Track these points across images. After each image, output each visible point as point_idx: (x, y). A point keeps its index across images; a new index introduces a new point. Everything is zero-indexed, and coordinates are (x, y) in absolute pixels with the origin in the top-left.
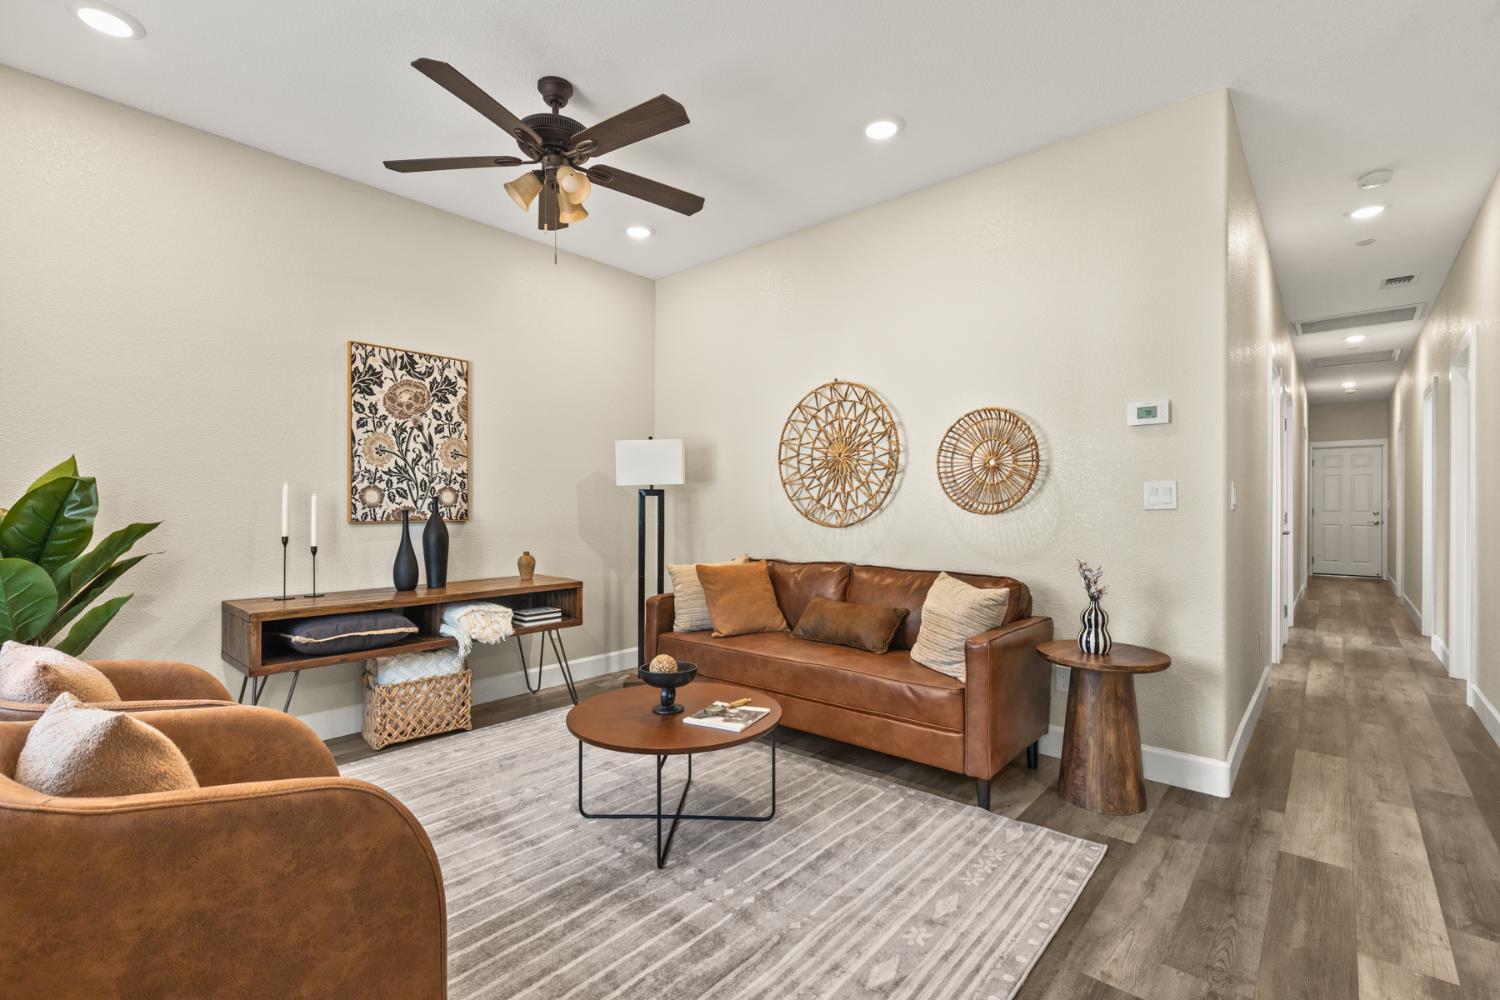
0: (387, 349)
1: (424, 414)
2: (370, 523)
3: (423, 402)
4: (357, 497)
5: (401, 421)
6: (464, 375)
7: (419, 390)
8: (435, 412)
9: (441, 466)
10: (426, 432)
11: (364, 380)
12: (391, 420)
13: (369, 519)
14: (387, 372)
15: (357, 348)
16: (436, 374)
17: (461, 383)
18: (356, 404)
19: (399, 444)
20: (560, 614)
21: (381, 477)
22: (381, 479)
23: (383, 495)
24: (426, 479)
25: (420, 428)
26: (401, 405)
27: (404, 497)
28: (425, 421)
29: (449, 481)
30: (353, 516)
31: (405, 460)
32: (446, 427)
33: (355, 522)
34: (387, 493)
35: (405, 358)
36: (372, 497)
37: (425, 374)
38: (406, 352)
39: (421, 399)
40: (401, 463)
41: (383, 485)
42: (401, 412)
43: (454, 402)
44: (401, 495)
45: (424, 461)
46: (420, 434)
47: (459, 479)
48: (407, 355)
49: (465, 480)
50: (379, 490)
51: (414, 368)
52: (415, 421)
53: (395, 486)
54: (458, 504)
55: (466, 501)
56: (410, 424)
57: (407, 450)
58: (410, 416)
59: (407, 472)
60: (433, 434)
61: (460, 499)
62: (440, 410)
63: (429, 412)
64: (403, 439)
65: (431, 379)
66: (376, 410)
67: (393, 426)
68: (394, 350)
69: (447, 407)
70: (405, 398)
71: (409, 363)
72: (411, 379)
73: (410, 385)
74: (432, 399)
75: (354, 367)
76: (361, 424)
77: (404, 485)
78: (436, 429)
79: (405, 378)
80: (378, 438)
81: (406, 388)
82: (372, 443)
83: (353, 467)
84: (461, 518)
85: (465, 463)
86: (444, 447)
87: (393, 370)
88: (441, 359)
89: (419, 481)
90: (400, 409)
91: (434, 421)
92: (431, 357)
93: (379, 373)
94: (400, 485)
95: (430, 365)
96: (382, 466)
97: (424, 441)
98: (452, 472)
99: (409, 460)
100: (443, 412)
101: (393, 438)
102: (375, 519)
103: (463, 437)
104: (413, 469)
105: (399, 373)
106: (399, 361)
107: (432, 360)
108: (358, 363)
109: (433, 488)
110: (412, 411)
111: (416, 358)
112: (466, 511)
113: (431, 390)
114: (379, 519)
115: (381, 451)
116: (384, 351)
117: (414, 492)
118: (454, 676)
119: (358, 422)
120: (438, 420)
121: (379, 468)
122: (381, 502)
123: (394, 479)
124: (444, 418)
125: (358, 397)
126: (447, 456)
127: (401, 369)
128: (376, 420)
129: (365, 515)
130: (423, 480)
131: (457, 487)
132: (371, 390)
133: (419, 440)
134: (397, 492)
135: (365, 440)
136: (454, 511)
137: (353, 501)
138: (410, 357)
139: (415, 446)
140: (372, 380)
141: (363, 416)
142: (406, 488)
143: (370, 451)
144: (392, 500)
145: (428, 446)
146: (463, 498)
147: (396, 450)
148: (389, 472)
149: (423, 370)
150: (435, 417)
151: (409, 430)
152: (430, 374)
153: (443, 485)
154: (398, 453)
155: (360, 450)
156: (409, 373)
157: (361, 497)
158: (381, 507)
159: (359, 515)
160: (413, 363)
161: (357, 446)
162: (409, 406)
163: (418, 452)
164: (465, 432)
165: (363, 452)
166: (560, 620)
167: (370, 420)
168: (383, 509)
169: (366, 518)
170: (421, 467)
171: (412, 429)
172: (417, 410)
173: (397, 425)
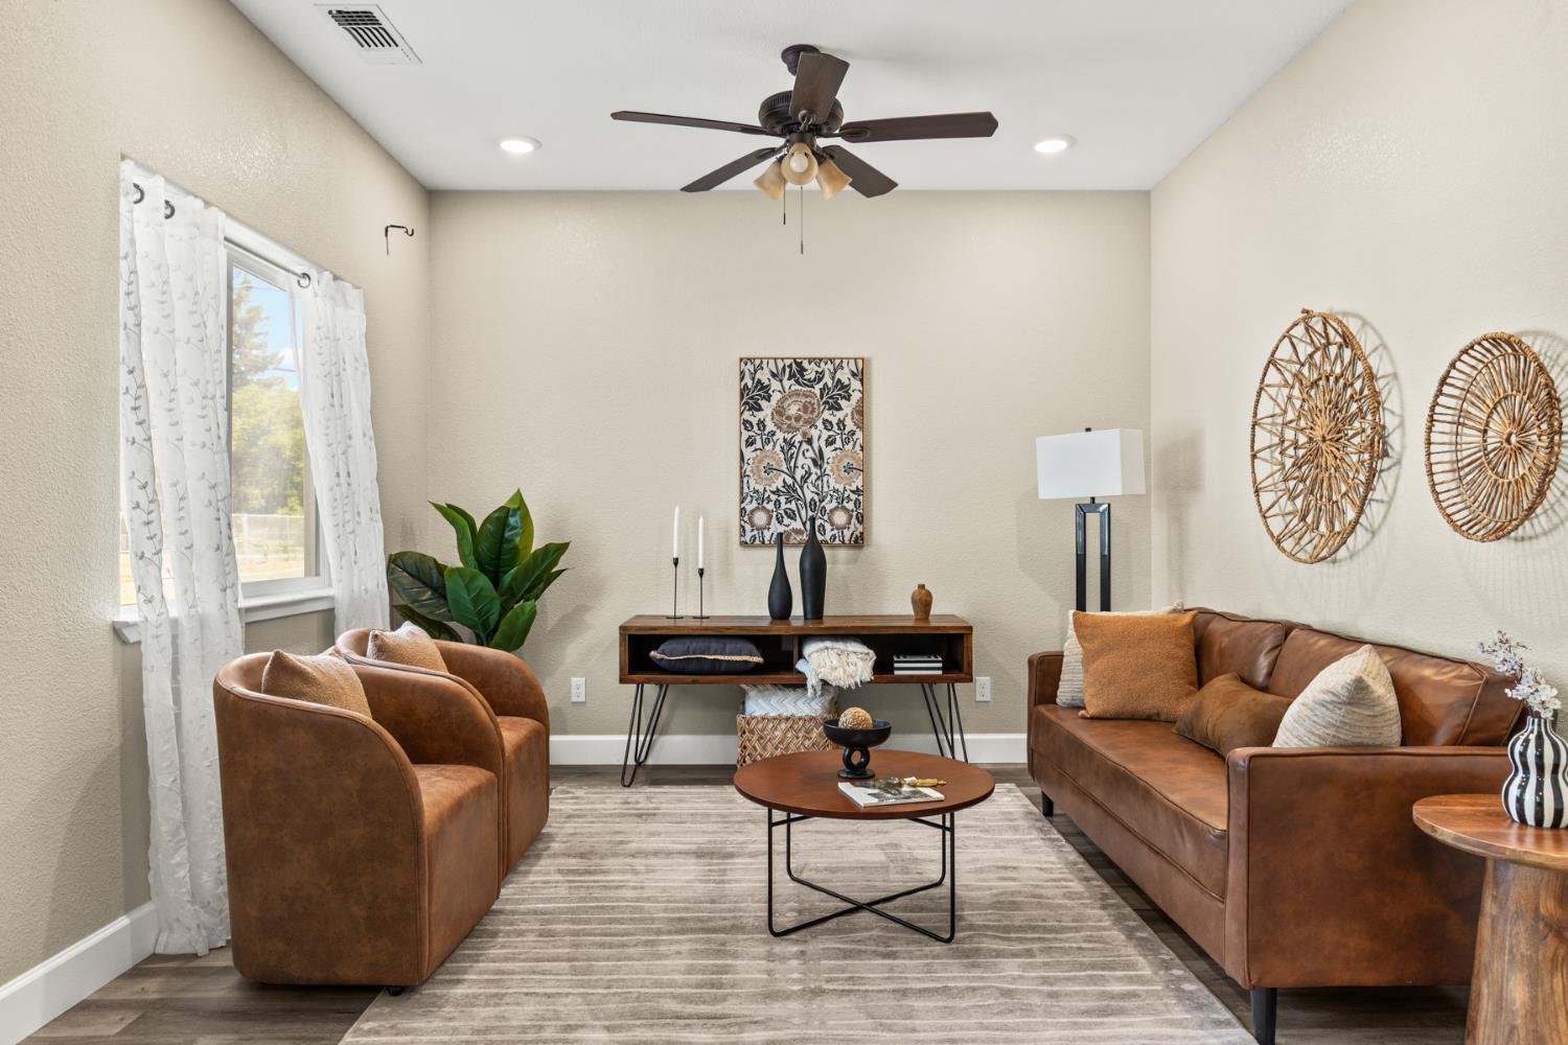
0: (775, 359)
1: (814, 426)
2: (758, 546)
3: (813, 412)
4: (746, 518)
5: (790, 435)
6: (860, 375)
7: (808, 400)
8: (825, 422)
9: (833, 482)
10: (815, 445)
11: (752, 396)
12: (780, 435)
13: (757, 542)
14: (775, 385)
15: (746, 364)
16: (827, 379)
17: (856, 384)
18: (746, 422)
19: (788, 461)
20: (940, 665)
21: (769, 497)
22: (769, 500)
23: (771, 517)
24: (816, 498)
25: (810, 442)
26: (789, 418)
27: (792, 519)
28: (814, 433)
29: (841, 500)
30: (743, 539)
31: (793, 478)
32: (838, 437)
33: (744, 544)
34: (775, 514)
35: (794, 365)
36: (760, 518)
37: (814, 381)
38: (795, 360)
39: (810, 409)
40: (789, 481)
41: (770, 506)
42: (789, 426)
43: (847, 407)
44: (789, 517)
45: (814, 477)
46: (809, 447)
47: (853, 497)
48: (796, 363)
49: (861, 498)
50: (767, 511)
51: (803, 376)
52: (804, 434)
53: (783, 506)
54: (852, 526)
55: (861, 522)
56: (799, 438)
57: (795, 467)
58: (798, 429)
59: (795, 491)
60: (823, 447)
61: (854, 520)
62: (831, 418)
63: (819, 423)
64: (792, 455)
65: (821, 385)
66: (764, 426)
67: (781, 441)
68: (783, 359)
69: (840, 415)
70: (793, 410)
71: (797, 370)
72: (800, 388)
73: (799, 395)
74: (822, 408)
75: (743, 384)
76: (750, 442)
77: (793, 506)
78: (827, 440)
79: (793, 388)
80: (766, 456)
81: (794, 399)
82: (761, 461)
83: (742, 488)
84: (856, 542)
85: (861, 477)
86: (836, 460)
87: (781, 381)
88: (832, 360)
89: (808, 500)
90: (788, 422)
91: (824, 431)
92: (821, 360)
93: (767, 386)
94: (788, 506)
95: (820, 370)
96: (770, 486)
97: (813, 456)
98: (845, 490)
99: (798, 478)
100: (835, 421)
101: (782, 456)
102: (763, 542)
103: (858, 448)
104: (801, 487)
105: (787, 383)
106: (788, 370)
107: (822, 364)
108: (748, 381)
109: (824, 507)
110: (801, 423)
111: (805, 364)
112: (862, 534)
113: (822, 398)
114: (767, 542)
115: (769, 469)
116: (772, 362)
117: (803, 512)
118: (812, 719)
119: (747, 441)
120: (829, 430)
121: (767, 488)
122: (769, 523)
123: (782, 499)
124: (835, 428)
125: (747, 415)
126: (839, 470)
127: (789, 379)
128: (764, 437)
129: (754, 537)
130: (812, 499)
131: (850, 506)
132: (759, 405)
133: (808, 454)
134: (786, 513)
135: (754, 459)
136: (847, 533)
137: (743, 523)
138: (799, 365)
139: (804, 461)
140: (760, 395)
141: (753, 434)
142: (794, 508)
143: (758, 471)
144: (780, 522)
145: (819, 461)
146: (857, 518)
147: (784, 468)
148: (777, 492)
149: (813, 376)
150: (826, 428)
151: (797, 445)
152: (820, 380)
153: (834, 504)
154: (786, 471)
155: (748, 469)
156: (797, 382)
157: (750, 519)
158: (769, 529)
159: (747, 538)
160: (802, 370)
161: (746, 465)
162: (798, 419)
163: (806, 468)
164: (860, 441)
165: (752, 471)
166: (940, 672)
167: (758, 438)
168: (771, 531)
169: (754, 540)
170: (810, 486)
171: (801, 443)
172: (806, 422)
173: (785, 440)
